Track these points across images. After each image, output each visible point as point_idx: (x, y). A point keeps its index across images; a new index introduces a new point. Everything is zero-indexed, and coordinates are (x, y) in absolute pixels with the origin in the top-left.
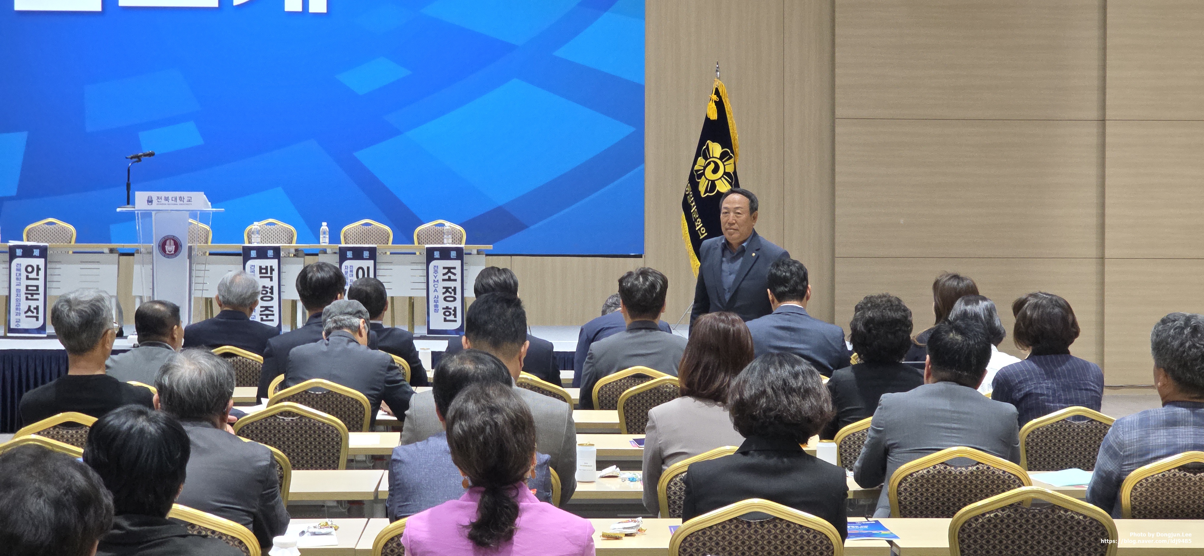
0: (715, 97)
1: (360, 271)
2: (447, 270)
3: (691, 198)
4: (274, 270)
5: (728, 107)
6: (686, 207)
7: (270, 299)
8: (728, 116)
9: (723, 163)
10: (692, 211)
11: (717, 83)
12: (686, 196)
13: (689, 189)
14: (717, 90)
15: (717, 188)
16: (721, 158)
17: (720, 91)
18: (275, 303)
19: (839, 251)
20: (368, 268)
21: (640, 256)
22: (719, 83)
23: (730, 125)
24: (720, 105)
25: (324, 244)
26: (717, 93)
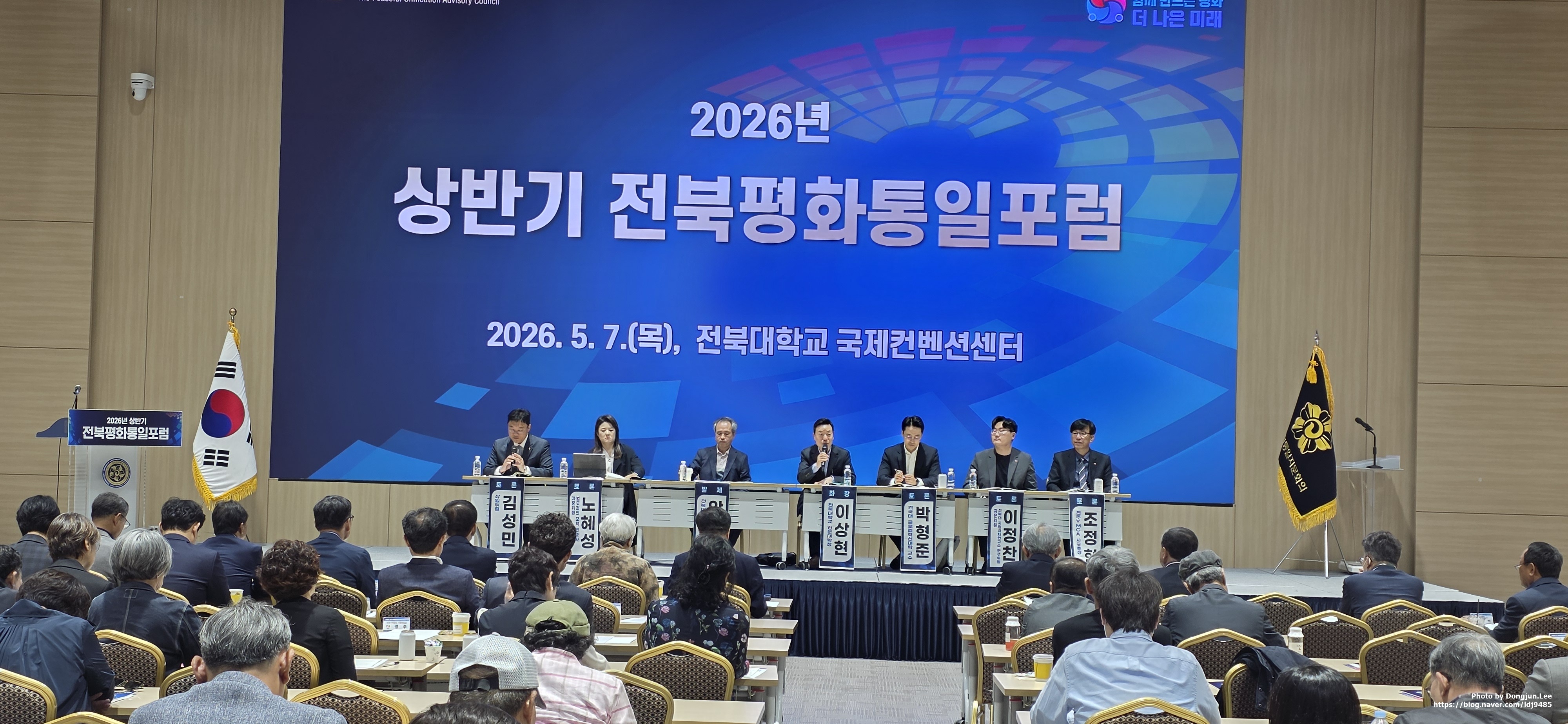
0: (1314, 363)
1: (1008, 514)
2: (1088, 516)
3: (1289, 454)
4: (929, 511)
5: (1326, 372)
6: (1283, 462)
7: (925, 537)
8: (1326, 380)
9: (1322, 423)
10: (1290, 467)
11: (1316, 350)
12: (1282, 452)
13: (1286, 446)
14: (1316, 355)
15: (1317, 446)
16: (1320, 419)
17: (1319, 357)
18: (930, 541)
19: (1419, 506)
20: (1015, 511)
21: (1230, 505)
22: (1318, 350)
23: (1327, 388)
24: (1319, 370)
25: (973, 489)
26: (1316, 359)
